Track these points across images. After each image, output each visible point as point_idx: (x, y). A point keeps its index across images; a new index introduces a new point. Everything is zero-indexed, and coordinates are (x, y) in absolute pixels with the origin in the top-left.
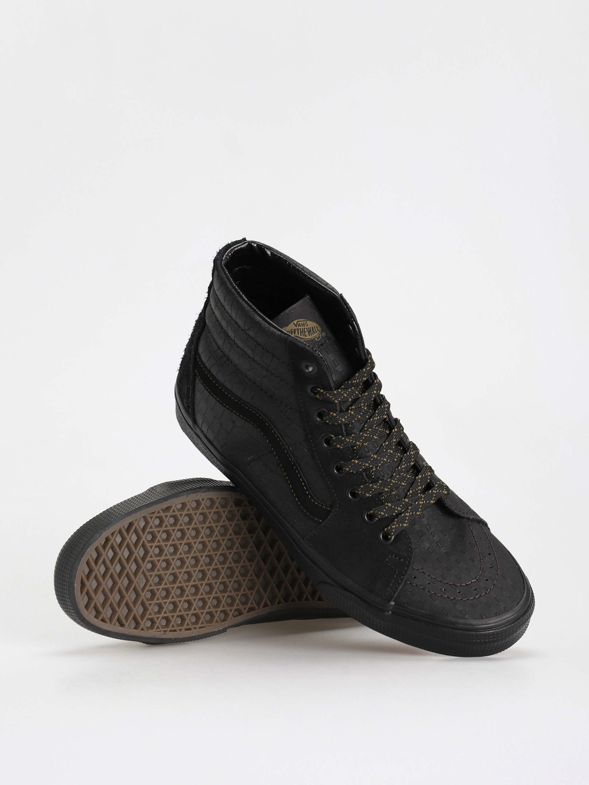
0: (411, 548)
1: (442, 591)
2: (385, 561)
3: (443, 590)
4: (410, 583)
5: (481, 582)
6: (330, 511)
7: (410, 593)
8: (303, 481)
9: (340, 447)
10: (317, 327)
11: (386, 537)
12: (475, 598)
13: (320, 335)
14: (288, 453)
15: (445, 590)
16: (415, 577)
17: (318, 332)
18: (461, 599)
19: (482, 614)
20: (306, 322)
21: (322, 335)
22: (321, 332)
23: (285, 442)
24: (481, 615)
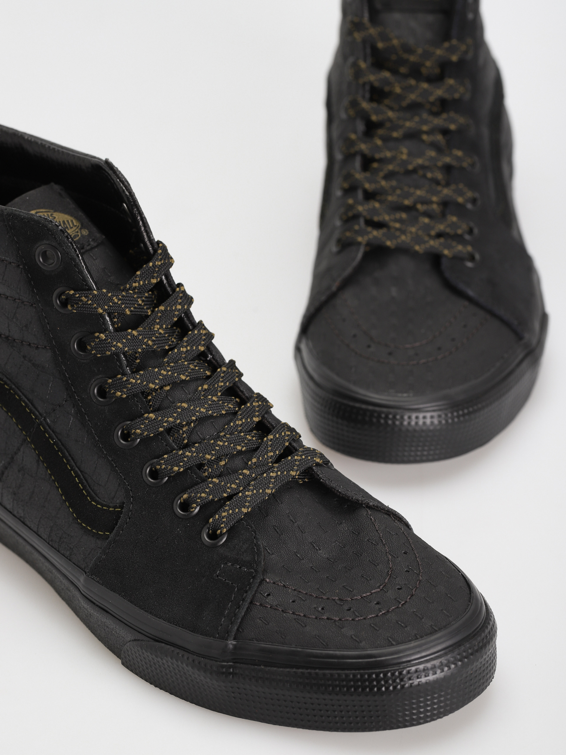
0: (257, 546)
1: (319, 612)
2: (215, 575)
3: (320, 609)
4: (261, 605)
5: (388, 593)
6: (121, 512)
7: (261, 620)
8: (77, 476)
9: (121, 395)
10: (72, 221)
11: (213, 536)
12: (377, 616)
13: (78, 232)
14: (46, 431)
15: (323, 609)
16: (269, 595)
17: (75, 228)
18: (353, 620)
19: (389, 638)
20: (51, 213)
21: (81, 233)
22: (81, 229)
23: (38, 411)
24: (388, 640)
